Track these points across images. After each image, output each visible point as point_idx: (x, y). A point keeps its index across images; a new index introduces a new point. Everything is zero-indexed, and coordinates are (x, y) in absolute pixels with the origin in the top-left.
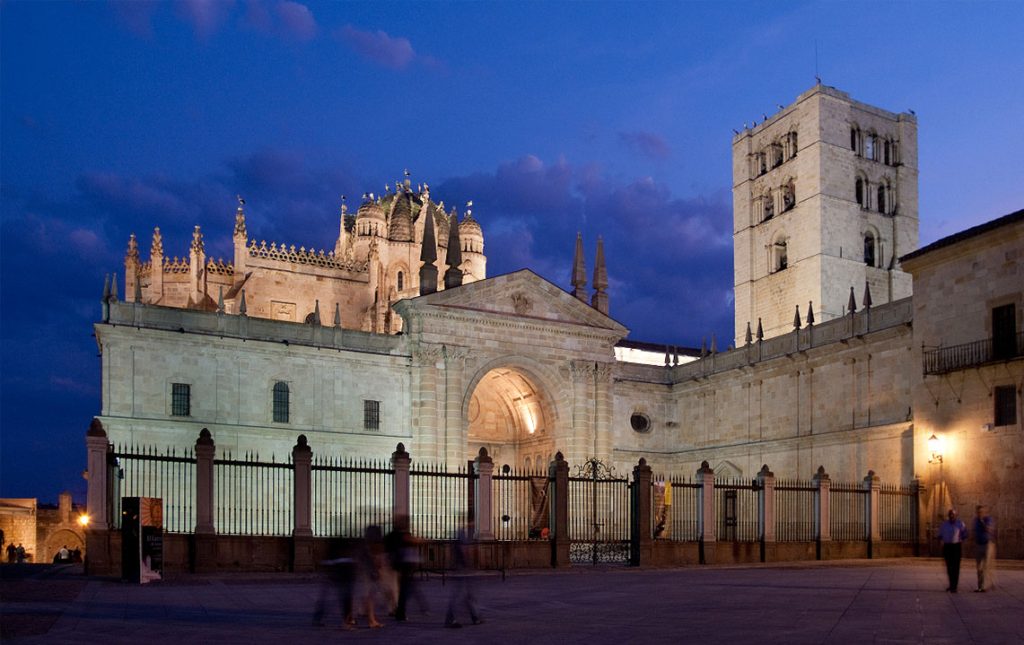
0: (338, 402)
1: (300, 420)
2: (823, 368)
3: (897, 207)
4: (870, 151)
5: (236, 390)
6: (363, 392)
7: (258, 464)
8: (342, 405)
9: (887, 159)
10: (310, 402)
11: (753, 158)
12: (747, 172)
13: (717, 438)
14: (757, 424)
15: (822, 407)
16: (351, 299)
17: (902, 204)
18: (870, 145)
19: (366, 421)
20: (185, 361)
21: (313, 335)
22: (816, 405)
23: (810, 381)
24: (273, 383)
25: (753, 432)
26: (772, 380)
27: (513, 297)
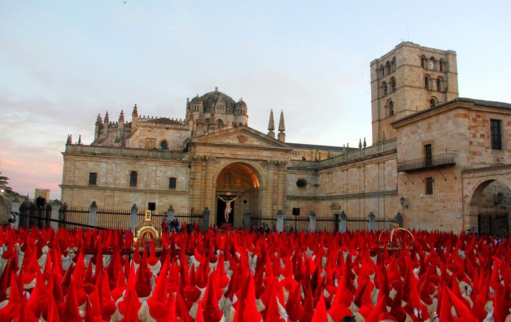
0: (158, 179)
1: (141, 186)
2: (369, 166)
3: (447, 89)
4: (432, 66)
5: (115, 175)
6: (169, 174)
7: (76, 211)
8: (160, 180)
9: (441, 69)
10: (145, 179)
11: (379, 71)
12: (376, 76)
13: (333, 191)
14: (346, 187)
15: (368, 182)
16: (181, 136)
17: (449, 87)
18: (432, 64)
19: (170, 185)
20: (95, 164)
21: (149, 153)
22: (366, 182)
23: (364, 171)
24: (130, 172)
25: (345, 190)
26: (351, 169)
27: (238, 137)
